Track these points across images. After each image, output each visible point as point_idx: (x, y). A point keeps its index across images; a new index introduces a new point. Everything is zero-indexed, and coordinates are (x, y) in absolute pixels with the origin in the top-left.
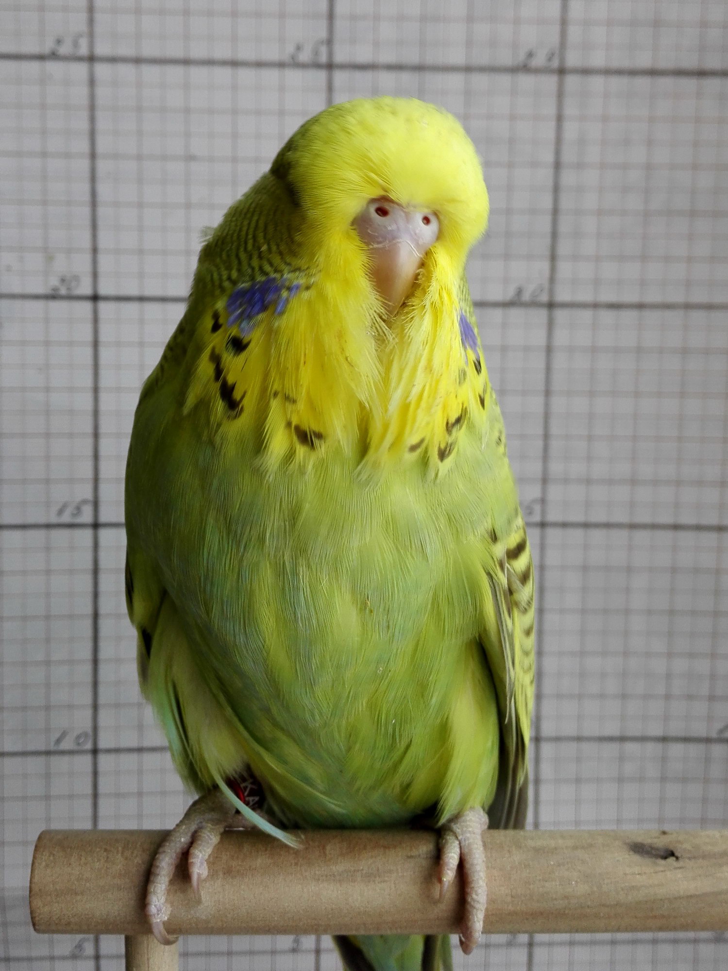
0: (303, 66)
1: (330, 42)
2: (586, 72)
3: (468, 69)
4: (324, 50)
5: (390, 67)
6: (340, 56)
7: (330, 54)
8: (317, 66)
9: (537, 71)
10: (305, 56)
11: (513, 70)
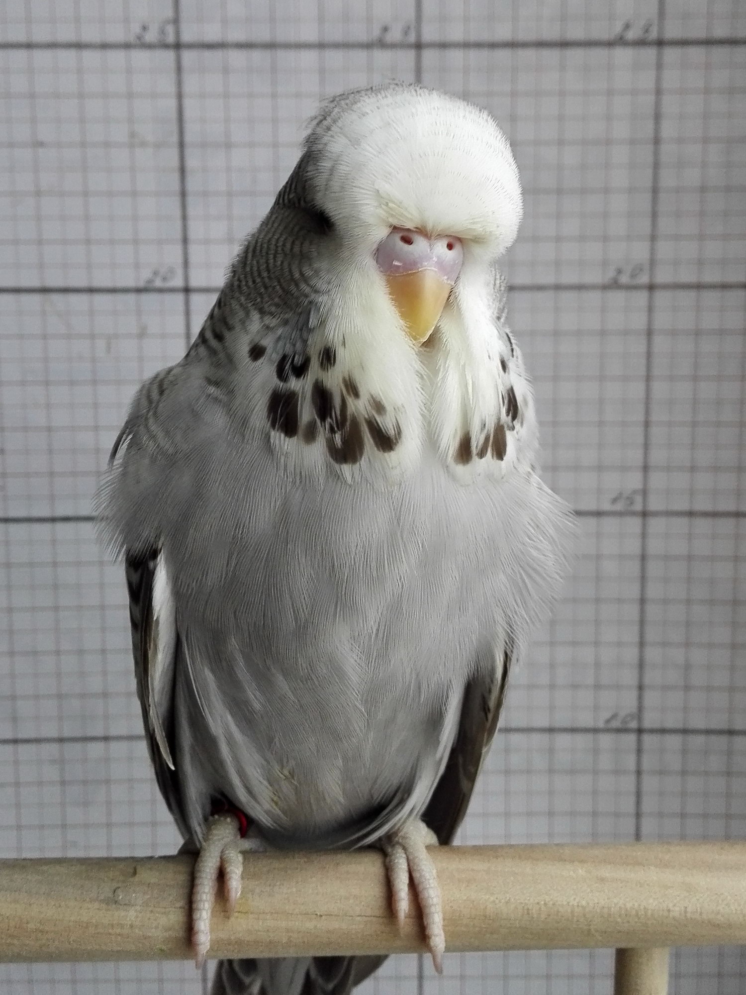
0: (150, 46)
1: (176, 21)
2: (443, 46)
3: (321, 46)
4: (170, 29)
5: (240, 46)
6: (187, 36)
7: (178, 33)
8: (165, 46)
9: (393, 46)
10: (151, 36)
11: (368, 46)
